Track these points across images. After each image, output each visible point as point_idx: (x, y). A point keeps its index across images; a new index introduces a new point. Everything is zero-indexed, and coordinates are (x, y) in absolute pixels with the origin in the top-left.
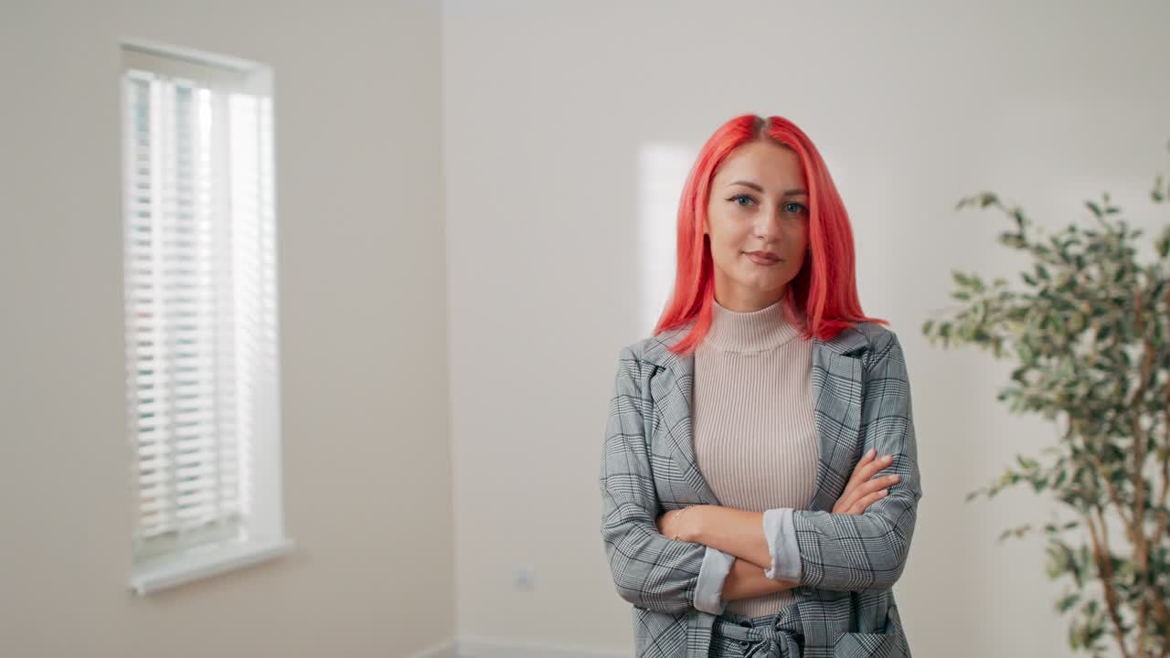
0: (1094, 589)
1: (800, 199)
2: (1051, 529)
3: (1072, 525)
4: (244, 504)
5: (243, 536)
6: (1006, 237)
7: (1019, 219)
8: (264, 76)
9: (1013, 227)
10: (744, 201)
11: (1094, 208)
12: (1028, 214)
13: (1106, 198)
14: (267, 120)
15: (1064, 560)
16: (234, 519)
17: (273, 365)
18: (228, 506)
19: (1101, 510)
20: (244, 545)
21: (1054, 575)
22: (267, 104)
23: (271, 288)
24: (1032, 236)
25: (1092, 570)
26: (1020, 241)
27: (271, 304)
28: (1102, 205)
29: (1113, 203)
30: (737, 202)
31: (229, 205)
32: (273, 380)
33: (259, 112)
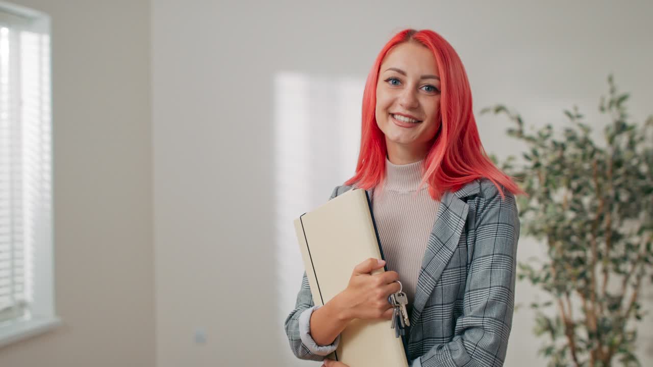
0: (562, 341)
1: (432, 82)
2: (534, 306)
3: (548, 304)
4: (28, 295)
5: (27, 316)
6: (511, 132)
7: (520, 121)
8: (45, 21)
9: (515, 126)
10: (395, 82)
11: (568, 114)
12: (524, 118)
13: (576, 109)
14: (47, 50)
15: (545, 324)
16: (22, 305)
17: (48, 206)
18: (18, 297)
19: (568, 294)
20: (28, 322)
21: (539, 334)
22: (46, 39)
23: (48, 157)
24: (528, 132)
25: (562, 330)
26: (520, 134)
27: (48, 167)
28: (573, 112)
29: (580, 112)
30: (391, 82)
31: (20, 103)
32: (48, 215)
33: (40, 44)
